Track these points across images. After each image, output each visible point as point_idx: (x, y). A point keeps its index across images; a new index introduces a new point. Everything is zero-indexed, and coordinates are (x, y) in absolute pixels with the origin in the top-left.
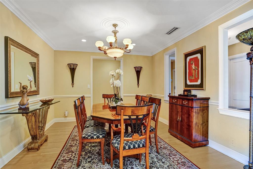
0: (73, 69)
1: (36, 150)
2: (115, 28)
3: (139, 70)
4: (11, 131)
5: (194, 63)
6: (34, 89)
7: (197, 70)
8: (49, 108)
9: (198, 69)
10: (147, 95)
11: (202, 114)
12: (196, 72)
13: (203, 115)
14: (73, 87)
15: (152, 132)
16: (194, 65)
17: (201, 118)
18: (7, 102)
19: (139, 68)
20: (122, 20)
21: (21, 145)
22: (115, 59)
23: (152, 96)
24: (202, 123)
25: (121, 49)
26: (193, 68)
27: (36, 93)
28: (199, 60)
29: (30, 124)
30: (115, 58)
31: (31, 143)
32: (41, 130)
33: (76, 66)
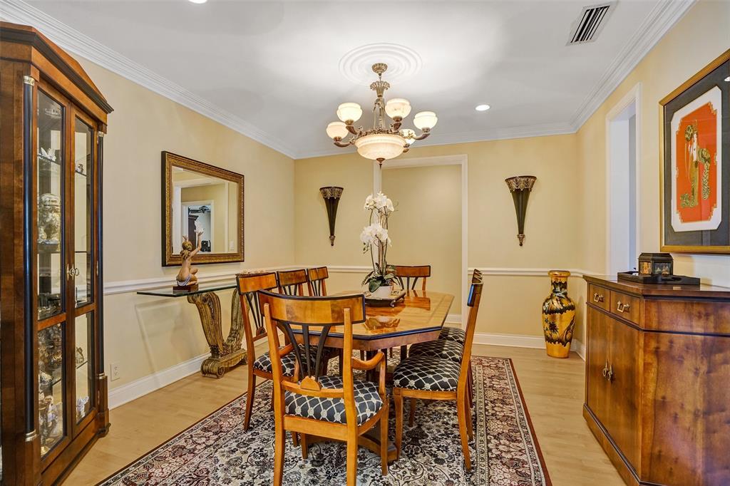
0: (332, 203)
1: (215, 376)
2: (380, 75)
3: (522, 187)
4: (175, 329)
5: (695, 135)
7: (707, 165)
9: (711, 160)
10: (551, 271)
11: (704, 368)
12: (706, 176)
13: (709, 372)
14: (332, 245)
15: (440, 390)
16: (695, 145)
17: (697, 386)
18: (165, 274)
19: (522, 179)
20: (389, 50)
21: (195, 360)
22: (381, 165)
23: (569, 276)
24: (700, 406)
25: (388, 133)
26: (695, 160)
27: (237, 258)
28: (715, 116)
29: (205, 321)
30: (381, 160)
31: (210, 360)
32: (234, 337)
33: (340, 193)
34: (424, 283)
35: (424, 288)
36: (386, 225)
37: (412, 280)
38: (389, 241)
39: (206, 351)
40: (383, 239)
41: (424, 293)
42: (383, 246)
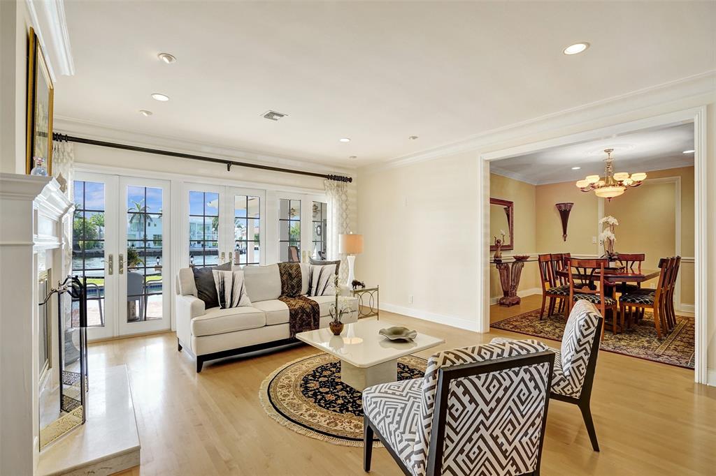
0: (564, 213)
2: (609, 154)
6: (507, 243)
8: (523, 266)
14: (565, 240)
27: (510, 248)
31: (502, 299)
32: (514, 289)
33: (571, 207)
34: (640, 265)
35: (639, 267)
36: (613, 231)
37: (630, 263)
38: (615, 240)
39: (501, 294)
40: (612, 239)
41: (640, 271)
42: (610, 242)
